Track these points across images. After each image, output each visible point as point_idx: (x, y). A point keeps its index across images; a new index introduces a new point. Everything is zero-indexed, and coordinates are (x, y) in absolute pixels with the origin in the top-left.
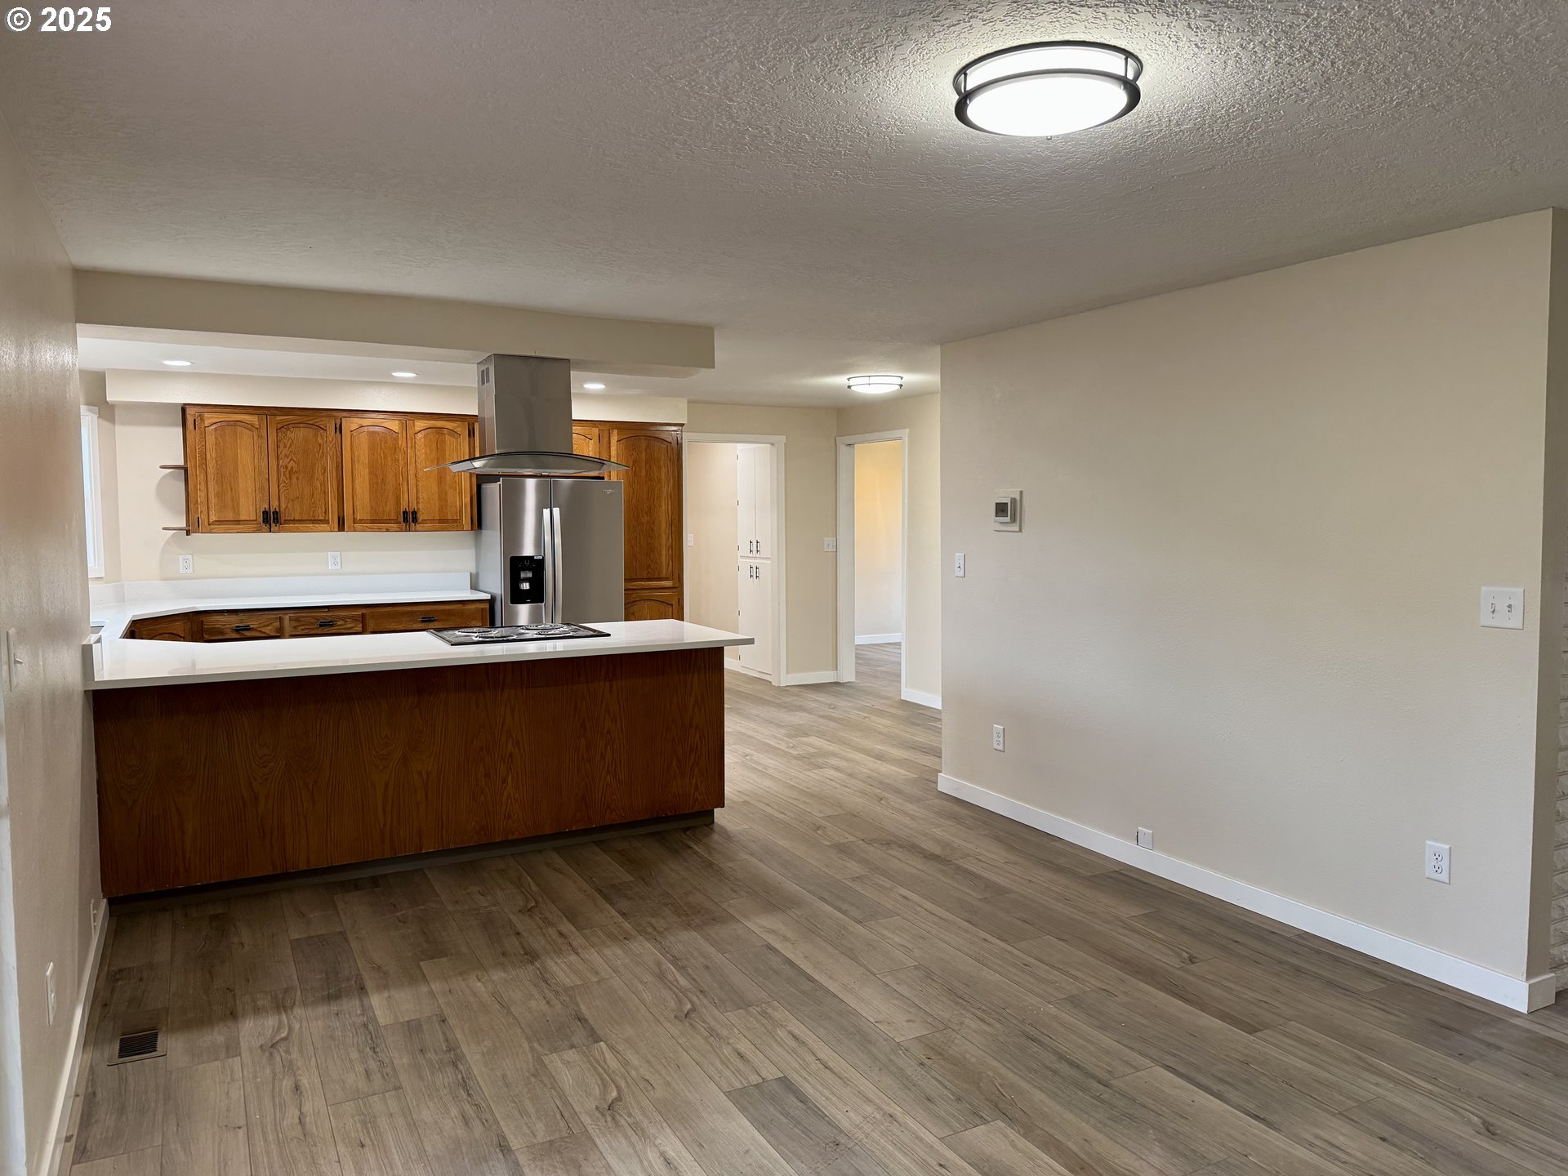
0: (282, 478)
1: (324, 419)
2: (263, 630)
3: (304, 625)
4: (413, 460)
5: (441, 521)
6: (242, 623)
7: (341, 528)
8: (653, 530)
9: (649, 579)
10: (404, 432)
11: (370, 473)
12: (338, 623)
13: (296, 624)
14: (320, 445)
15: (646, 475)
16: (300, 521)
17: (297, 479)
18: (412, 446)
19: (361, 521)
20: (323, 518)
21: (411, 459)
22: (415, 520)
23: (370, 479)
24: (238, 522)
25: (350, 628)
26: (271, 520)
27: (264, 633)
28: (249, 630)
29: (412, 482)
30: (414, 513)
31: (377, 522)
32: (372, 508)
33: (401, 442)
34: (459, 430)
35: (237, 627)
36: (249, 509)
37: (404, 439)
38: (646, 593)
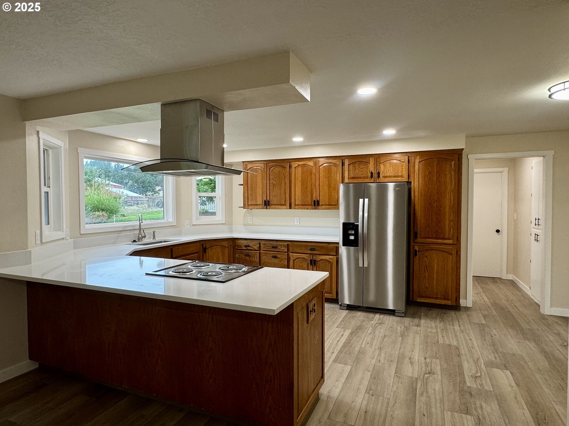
0: (271, 187)
1: (285, 163)
2: (254, 247)
3: (267, 247)
4: (318, 178)
5: (329, 205)
6: (247, 244)
7: (290, 208)
8: (440, 211)
9: (437, 238)
10: (315, 166)
11: (302, 184)
12: (279, 247)
13: (265, 246)
14: (284, 174)
15: (437, 180)
16: (277, 205)
17: (276, 188)
18: (318, 172)
19: (298, 205)
20: (284, 204)
21: (317, 177)
22: (318, 204)
23: (302, 187)
24: (257, 205)
25: (283, 250)
26: (267, 204)
27: (254, 248)
28: (249, 247)
29: (317, 188)
30: (318, 201)
31: (304, 205)
32: (302, 199)
33: (314, 171)
34: (337, 163)
35: (246, 245)
36: (260, 201)
37: (315, 169)
38: (434, 246)
